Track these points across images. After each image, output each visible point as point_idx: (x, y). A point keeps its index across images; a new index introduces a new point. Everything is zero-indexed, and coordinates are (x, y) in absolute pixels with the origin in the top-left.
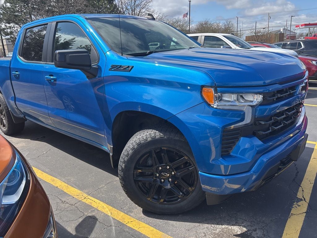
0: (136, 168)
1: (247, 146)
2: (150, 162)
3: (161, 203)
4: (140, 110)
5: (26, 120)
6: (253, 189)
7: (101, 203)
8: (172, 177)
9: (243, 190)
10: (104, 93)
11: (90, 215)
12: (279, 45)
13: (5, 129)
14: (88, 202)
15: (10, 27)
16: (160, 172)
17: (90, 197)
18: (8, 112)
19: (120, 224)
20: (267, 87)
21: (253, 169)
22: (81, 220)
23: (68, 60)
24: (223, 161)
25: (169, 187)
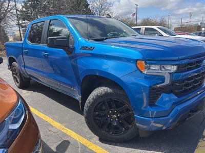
0: (95, 111)
1: (167, 99)
2: (104, 108)
3: (110, 134)
4: (98, 74)
5: (31, 79)
6: (171, 128)
7: (73, 132)
8: (118, 118)
9: (164, 128)
10: (77, 63)
11: (66, 139)
12: (196, 34)
13: (18, 85)
14: (65, 131)
15: (25, 23)
16: (110, 114)
17: (66, 129)
18: (20, 74)
19: (83, 146)
20: (181, 61)
21: (170, 115)
22: (60, 142)
23: (55, 43)
24: (150, 109)
25: (115, 124)
